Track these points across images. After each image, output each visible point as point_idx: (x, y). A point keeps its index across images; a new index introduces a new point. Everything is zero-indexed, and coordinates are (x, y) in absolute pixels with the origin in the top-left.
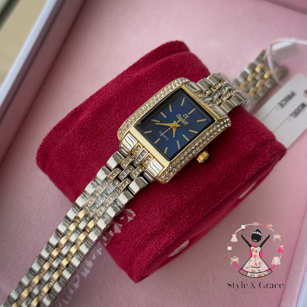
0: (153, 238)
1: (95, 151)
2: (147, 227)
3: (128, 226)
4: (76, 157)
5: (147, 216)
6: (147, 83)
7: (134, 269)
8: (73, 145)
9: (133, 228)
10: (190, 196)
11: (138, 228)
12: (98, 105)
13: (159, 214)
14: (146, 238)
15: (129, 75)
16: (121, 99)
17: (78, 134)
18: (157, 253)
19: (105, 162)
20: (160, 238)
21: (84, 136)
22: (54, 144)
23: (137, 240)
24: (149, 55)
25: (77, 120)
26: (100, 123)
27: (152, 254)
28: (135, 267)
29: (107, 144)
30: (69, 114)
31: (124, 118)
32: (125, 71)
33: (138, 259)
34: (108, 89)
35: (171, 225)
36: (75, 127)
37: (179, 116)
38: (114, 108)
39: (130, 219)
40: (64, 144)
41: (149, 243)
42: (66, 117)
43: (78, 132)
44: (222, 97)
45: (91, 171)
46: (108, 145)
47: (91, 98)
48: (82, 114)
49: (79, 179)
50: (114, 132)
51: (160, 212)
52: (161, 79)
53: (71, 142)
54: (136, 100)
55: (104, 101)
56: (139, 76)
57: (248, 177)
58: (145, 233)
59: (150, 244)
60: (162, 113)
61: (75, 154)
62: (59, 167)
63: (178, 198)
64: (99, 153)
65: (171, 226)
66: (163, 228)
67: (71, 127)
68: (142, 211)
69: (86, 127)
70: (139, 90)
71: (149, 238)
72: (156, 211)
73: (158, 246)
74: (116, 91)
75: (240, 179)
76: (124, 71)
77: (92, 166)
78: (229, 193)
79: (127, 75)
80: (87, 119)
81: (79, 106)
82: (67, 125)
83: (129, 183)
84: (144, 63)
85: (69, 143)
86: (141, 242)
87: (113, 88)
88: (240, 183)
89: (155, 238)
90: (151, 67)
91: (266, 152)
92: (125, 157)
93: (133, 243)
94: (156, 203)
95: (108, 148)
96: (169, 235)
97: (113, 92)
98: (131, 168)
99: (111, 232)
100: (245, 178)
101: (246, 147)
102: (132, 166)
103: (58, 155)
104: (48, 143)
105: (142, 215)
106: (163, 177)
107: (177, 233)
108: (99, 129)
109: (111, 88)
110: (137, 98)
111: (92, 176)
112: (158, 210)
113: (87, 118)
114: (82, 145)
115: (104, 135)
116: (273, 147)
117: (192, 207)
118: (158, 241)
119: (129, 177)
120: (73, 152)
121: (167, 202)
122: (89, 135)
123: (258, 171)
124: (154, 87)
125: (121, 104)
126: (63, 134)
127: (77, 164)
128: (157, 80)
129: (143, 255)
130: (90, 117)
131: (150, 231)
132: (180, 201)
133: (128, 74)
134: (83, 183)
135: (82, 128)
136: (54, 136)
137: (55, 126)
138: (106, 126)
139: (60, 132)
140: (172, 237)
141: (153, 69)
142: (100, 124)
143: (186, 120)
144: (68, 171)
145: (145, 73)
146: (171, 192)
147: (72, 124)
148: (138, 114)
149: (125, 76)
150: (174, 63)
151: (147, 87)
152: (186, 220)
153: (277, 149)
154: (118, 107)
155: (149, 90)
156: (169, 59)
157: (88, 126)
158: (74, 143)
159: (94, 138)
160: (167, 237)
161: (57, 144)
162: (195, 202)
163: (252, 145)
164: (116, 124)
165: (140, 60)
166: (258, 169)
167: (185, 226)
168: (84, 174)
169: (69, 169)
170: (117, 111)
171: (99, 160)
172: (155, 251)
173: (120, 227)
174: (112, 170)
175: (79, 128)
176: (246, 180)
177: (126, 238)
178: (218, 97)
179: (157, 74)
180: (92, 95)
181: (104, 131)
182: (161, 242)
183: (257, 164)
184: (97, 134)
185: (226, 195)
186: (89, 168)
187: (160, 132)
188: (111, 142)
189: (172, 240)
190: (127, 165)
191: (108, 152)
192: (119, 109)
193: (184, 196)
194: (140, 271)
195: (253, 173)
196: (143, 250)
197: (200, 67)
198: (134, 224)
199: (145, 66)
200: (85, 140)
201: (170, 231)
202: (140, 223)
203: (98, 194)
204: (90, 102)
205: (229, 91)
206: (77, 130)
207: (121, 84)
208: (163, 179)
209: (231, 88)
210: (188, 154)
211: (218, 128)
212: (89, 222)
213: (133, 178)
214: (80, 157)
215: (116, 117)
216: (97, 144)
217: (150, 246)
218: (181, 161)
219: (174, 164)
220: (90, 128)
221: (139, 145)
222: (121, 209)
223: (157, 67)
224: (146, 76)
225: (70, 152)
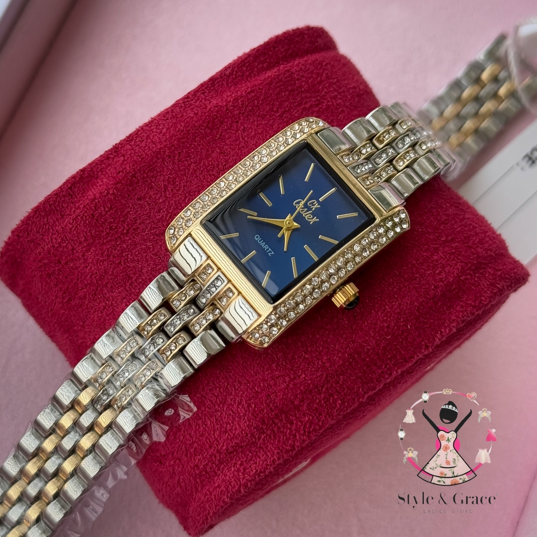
0: (232, 459)
1: (118, 267)
2: (220, 436)
3: (180, 430)
4: (78, 275)
5: (222, 413)
6: (237, 122)
7: (191, 516)
9: (190, 434)
10: (314, 376)
11: (202, 435)
12: (130, 167)
13: (246, 411)
14: (218, 458)
15: (199, 101)
16: (179, 157)
17: (85, 227)
18: (239, 491)
19: (138, 291)
20: (246, 461)
21: (97, 233)
22: (33, 244)
23: (199, 460)
24: (246, 58)
25: (84, 197)
26: (133, 205)
27: (228, 492)
28: (193, 512)
29: (144, 252)
30: (67, 181)
31: (183, 198)
32: (191, 91)
33: (200, 499)
34: (153, 132)
35: (270, 434)
36: (78, 211)
37: (298, 203)
38: (163, 175)
39: (184, 415)
40: (53, 246)
41: (223, 469)
42: (60, 187)
43: (85, 222)
44: (397, 161)
45: (109, 307)
46: (146, 256)
47: (117, 150)
48: (95, 184)
49: (84, 323)
50: (160, 227)
51: (249, 405)
52: (266, 115)
53: (69, 243)
54: (210, 159)
55: (142, 159)
56: (221, 106)
57: (439, 340)
58: (215, 447)
59: (225, 471)
60: (262, 195)
61: (76, 268)
62: (43, 292)
63: (287, 379)
64: (126, 271)
65: (270, 437)
66: (254, 440)
67: (70, 212)
68: (210, 400)
69: (101, 213)
70: (219, 138)
71: (223, 459)
72: (239, 404)
74: (170, 137)
75: (423, 343)
76: (189, 93)
77: (111, 298)
78: (397, 372)
79: (196, 101)
80: (105, 196)
81: (90, 164)
82: (62, 206)
83: (184, 344)
84: (234, 77)
85: (65, 245)
86: (207, 464)
87: (164, 130)
88: (423, 351)
89: (236, 459)
90: (248, 88)
91: (483, 285)
92: (181, 287)
93: (190, 466)
94: (242, 387)
95: (147, 261)
96: (265, 456)
97: (163, 140)
98: (192, 310)
99: (145, 437)
100: (434, 340)
101: (439, 274)
102: (193, 307)
103: (40, 267)
104: (21, 239)
105: (210, 409)
106: (257, 335)
107: (282, 451)
108: (129, 220)
109: (159, 129)
110: (214, 155)
111: (110, 319)
112: (244, 403)
113: (105, 194)
114: (92, 251)
115: (138, 233)
116: (500, 273)
117: (316, 398)
118: (242, 467)
119: (186, 329)
120: (72, 265)
121: (264, 386)
122: (108, 231)
123: (462, 325)
124: (252, 132)
125: (179, 168)
126: (53, 225)
127: (81, 290)
128: (258, 116)
129: (210, 492)
130: (111, 192)
131: (225, 444)
132: (291, 386)
133: (198, 99)
134: (90, 332)
135: (93, 215)
136: (35, 226)
137: (38, 206)
138: (144, 215)
139: (46, 219)
140: (272, 459)
141: (252, 91)
142: (131, 208)
143: (314, 214)
144: (61, 302)
145: (234, 100)
146: (274, 365)
147: (73, 203)
148: (210, 196)
149: (191, 104)
150: (298, 79)
151: (237, 131)
152: (302, 425)
153: (507, 278)
154: (171, 174)
155: (239, 138)
156: (288, 71)
157: (107, 212)
158: (75, 245)
159: (116, 239)
160: (260, 458)
161: (39, 244)
162: (324, 389)
163: (453, 269)
164: (164, 209)
165: (226, 68)
166: (463, 322)
167: (300, 437)
168: (95, 312)
169: (63, 298)
170: (169, 183)
171: (126, 285)
172: (234, 487)
173: (164, 430)
174: (151, 311)
175: (86, 214)
176: (435, 344)
177: (176, 453)
178: (387, 163)
179: (258, 103)
180: (117, 141)
181: (139, 224)
182: (248, 469)
183: (462, 312)
184: (123, 230)
185: (390, 375)
186: (104, 301)
187: (257, 237)
188: (154, 248)
189: (271, 465)
190: (183, 303)
191: (145, 270)
192: (175, 178)
193: (301, 375)
194: (203, 522)
195: (450, 330)
196: (210, 482)
197: (354, 88)
198: (194, 427)
199: (236, 85)
200: (97, 242)
201: (267, 447)
202: (206, 425)
203: (120, 359)
204: (113, 158)
205: (413, 146)
206: (82, 218)
207: (182, 122)
208: (256, 339)
209: (417, 140)
210: (314, 289)
211: (380, 236)
212: (100, 413)
213: (194, 333)
214: (87, 276)
215: (165, 195)
216: (122, 252)
217: (225, 475)
218: (297, 304)
219: (280, 311)
220: (110, 215)
221: (209, 264)
222: (167, 394)
223: (259, 89)
224: (234, 107)
225: (66, 263)
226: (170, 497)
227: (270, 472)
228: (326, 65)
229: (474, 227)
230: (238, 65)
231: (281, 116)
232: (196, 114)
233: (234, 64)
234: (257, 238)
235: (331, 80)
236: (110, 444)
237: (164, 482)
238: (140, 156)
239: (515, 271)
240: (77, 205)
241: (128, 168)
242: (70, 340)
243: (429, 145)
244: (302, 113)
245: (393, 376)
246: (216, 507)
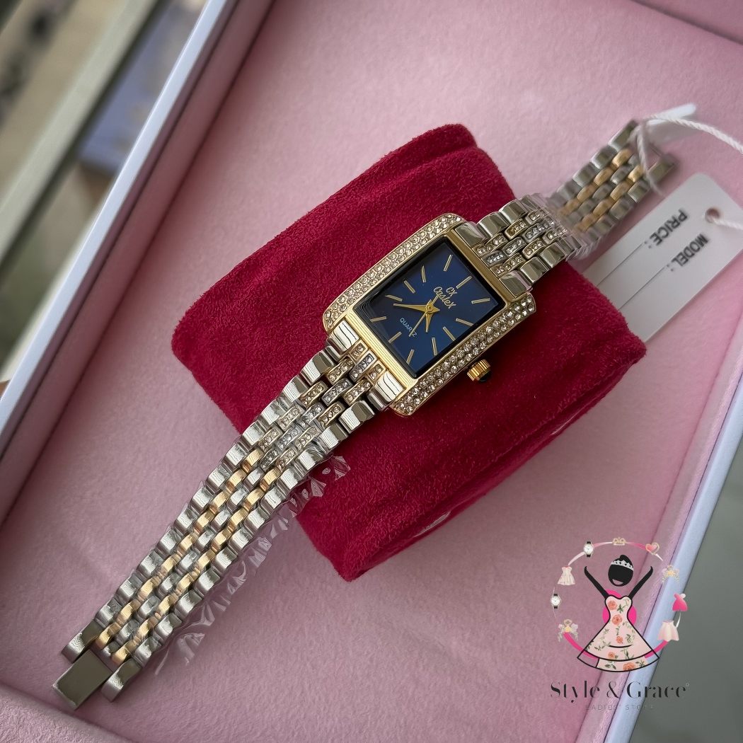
0: (381, 512)
1: (281, 345)
2: (370, 491)
3: (335, 487)
4: (245, 351)
5: (372, 472)
6: (384, 216)
7: (345, 561)
8: (241, 329)
9: (344, 490)
10: (452, 440)
11: (355, 491)
13: (393, 470)
14: (369, 510)
16: (333, 248)
17: (252, 310)
18: (387, 538)
19: (299, 366)
20: (393, 513)
21: (262, 315)
22: (205, 324)
23: (352, 512)
24: (392, 158)
25: (250, 283)
26: (293, 291)
27: (378, 540)
28: (347, 558)
29: (303, 332)
30: (235, 269)
32: (344, 188)
33: (353, 546)
34: (310, 225)
35: (414, 490)
36: (246, 295)
37: (438, 290)
38: (320, 264)
39: (340, 474)
40: (224, 326)
41: (373, 520)
42: (229, 274)
43: (251, 305)
44: (526, 251)
45: (273, 380)
46: (305, 335)
47: (278, 240)
48: (260, 272)
49: (251, 393)
51: (396, 465)
52: (410, 210)
53: (238, 323)
54: (361, 250)
55: (301, 249)
56: (370, 202)
57: (562, 408)
58: (366, 501)
59: (375, 521)
60: (406, 282)
61: (244, 346)
62: (214, 366)
63: (428, 443)
64: (288, 349)
65: (414, 493)
66: (400, 495)
67: (238, 296)
68: (362, 461)
69: (265, 298)
70: (368, 231)
71: (373, 511)
72: (387, 464)
73: (389, 527)
74: (325, 230)
75: (547, 411)
76: (342, 189)
77: (275, 372)
79: (348, 197)
80: (269, 283)
81: (255, 254)
82: (231, 291)
83: (339, 412)
84: (381, 174)
85: (234, 325)
86: (359, 516)
87: (320, 224)
88: (547, 418)
89: (384, 512)
90: (394, 186)
91: (601, 360)
92: (336, 363)
93: (345, 518)
94: (389, 449)
95: (306, 340)
96: (409, 509)
97: (319, 233)
98: (346, 383)
99: (305, 493)
100: (557, 408)
101: (562, 350)
102: (347, 380)
103: (212, 344)
104: (195, 319)
105: (361, 468)
106: (402, 405)
107: (424, 504)
108: (290, 304)
109: (315, 222)
110: (364, 246)
111: (275, 390)
112: (391, 463)
113: (268, 281)
114: (257, 331)
115: (298, 316)
116: (617, 349)
117: (454, 459)
118: (390, 518)
119: (341, 400)
120: (240, 343)
121: (408, 448)
122: (272, 313)
123: (581, 396)
124: (397, 225)
125: (333, 258)
126: (223, 307)
127: (248, 364)
128: (403, 211)
129: (362, 539)
130: (274, 279)
131: (375, 499)
132: (432, 448)
133: (350, 196)
134: (256, 401)
135: (258, 300)
136: (207, 308)
137: (209, 291)
138: (303, 299)
139: (217, 302)
140: (415, 511)
141: (398, 189)
142: (292, 293)
143: (451, 300)
144: (230, 375)
145: (382, 196)
146: (417, 431)
147: (240, 288)
148: (362, 285)
149: (344, 200)
150: (438, 177)
151: (384, 225)
152: (441, 482)
153: (623, 353)
154: (326, 263)
155: (386, 231)
156: (430, 169)
157: (271, 297)
158: (243, 325)
159: (279, 320)
160: (405, 511)
161: (211, 324)
162: (460, 451)
163: (575, 346)
164: (321, 295)
165: (374, 167)
166: (583, 392)
167: (439, 493)
168: (260, 384)
169: (232, 372)
170: (325, 271)
171: (288, 361)
172: (383, 535)
173: (322, 487)
174: (311, 384)
175: (252, 299)
176: (558, 412)
177: (332, 507)
178: (516, 252)
179: (403, 199)
180: (279, 233)
181: (299, 308)
182: (395, 520)
183: (582, 384)
184: (285, 313)
186: (268, 374)
188: (312, 329)
189: (414, 517)
190: (338, 377)
191: (304, 348)
192: (330, 267)
193: (441, 439)
194: (356, 567)
196: (362, 531)
197: (489, 182)
198: (348, 484)
199: (383, 182)
200: (262, 323)
201: (411, 501)
202: (358, 482)
203: (283, 425)
204: (275, 249)
205: (541, 236)
206: (249, 302)
207: (335, 216)
208: (402, 409)
209: (544, 231)
210: (451, 366)
211: (508, 319)
212: (266, 473)
213: (348, 403)
214: (253, 352)
215: (322, 282)
216: (285, 332)
217: (375, 525)
218: (437, 378)
219: (422, 385)
220: (273, 300)
221: (360, 344)
222: (324, 456)
223: (404, 186)
224: (382, 203)
225: (235, 341)
226: (327, 545)
227: (414, 523)
228: (464, 162)
229: (595, 307)
230: (385, 164)
231: (423, 211)
232: (348, 209)
233: (382, 163)
234: (403, 321)
235: (468, 177)
236: (273, 499)
237: (321, 532)
238: (299, 247)
239: (631, 346)
240: (245, 290)
241: (289, 258)
242: (238, 408)
243: (555, 235)
244: (442, 208)
245: (521, 440)
246: (367, 553)
